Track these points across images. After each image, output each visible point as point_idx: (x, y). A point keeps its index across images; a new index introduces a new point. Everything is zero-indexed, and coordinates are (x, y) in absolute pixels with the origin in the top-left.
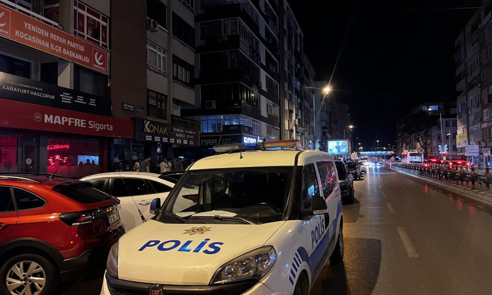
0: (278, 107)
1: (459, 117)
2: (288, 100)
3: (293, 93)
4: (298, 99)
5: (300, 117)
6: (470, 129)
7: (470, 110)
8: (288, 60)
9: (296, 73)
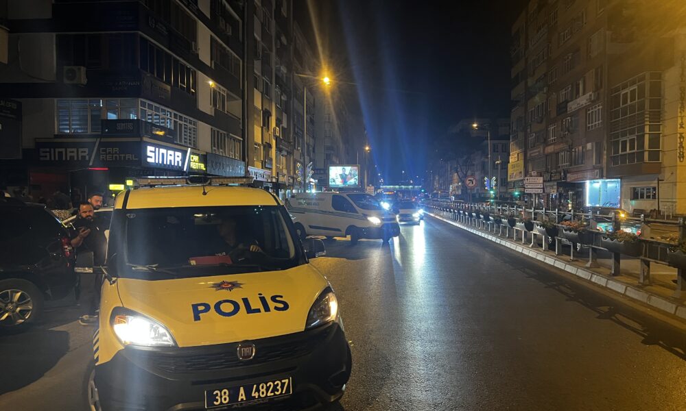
0: (241, 101)
1: (513, 137)
2: (262, 93)
3: (271, 83)
4: (282, 94)
5: (285, 125)
6: (528, 155)
7: (529, 127)
8: (262, 24)
9: (277, 50)
